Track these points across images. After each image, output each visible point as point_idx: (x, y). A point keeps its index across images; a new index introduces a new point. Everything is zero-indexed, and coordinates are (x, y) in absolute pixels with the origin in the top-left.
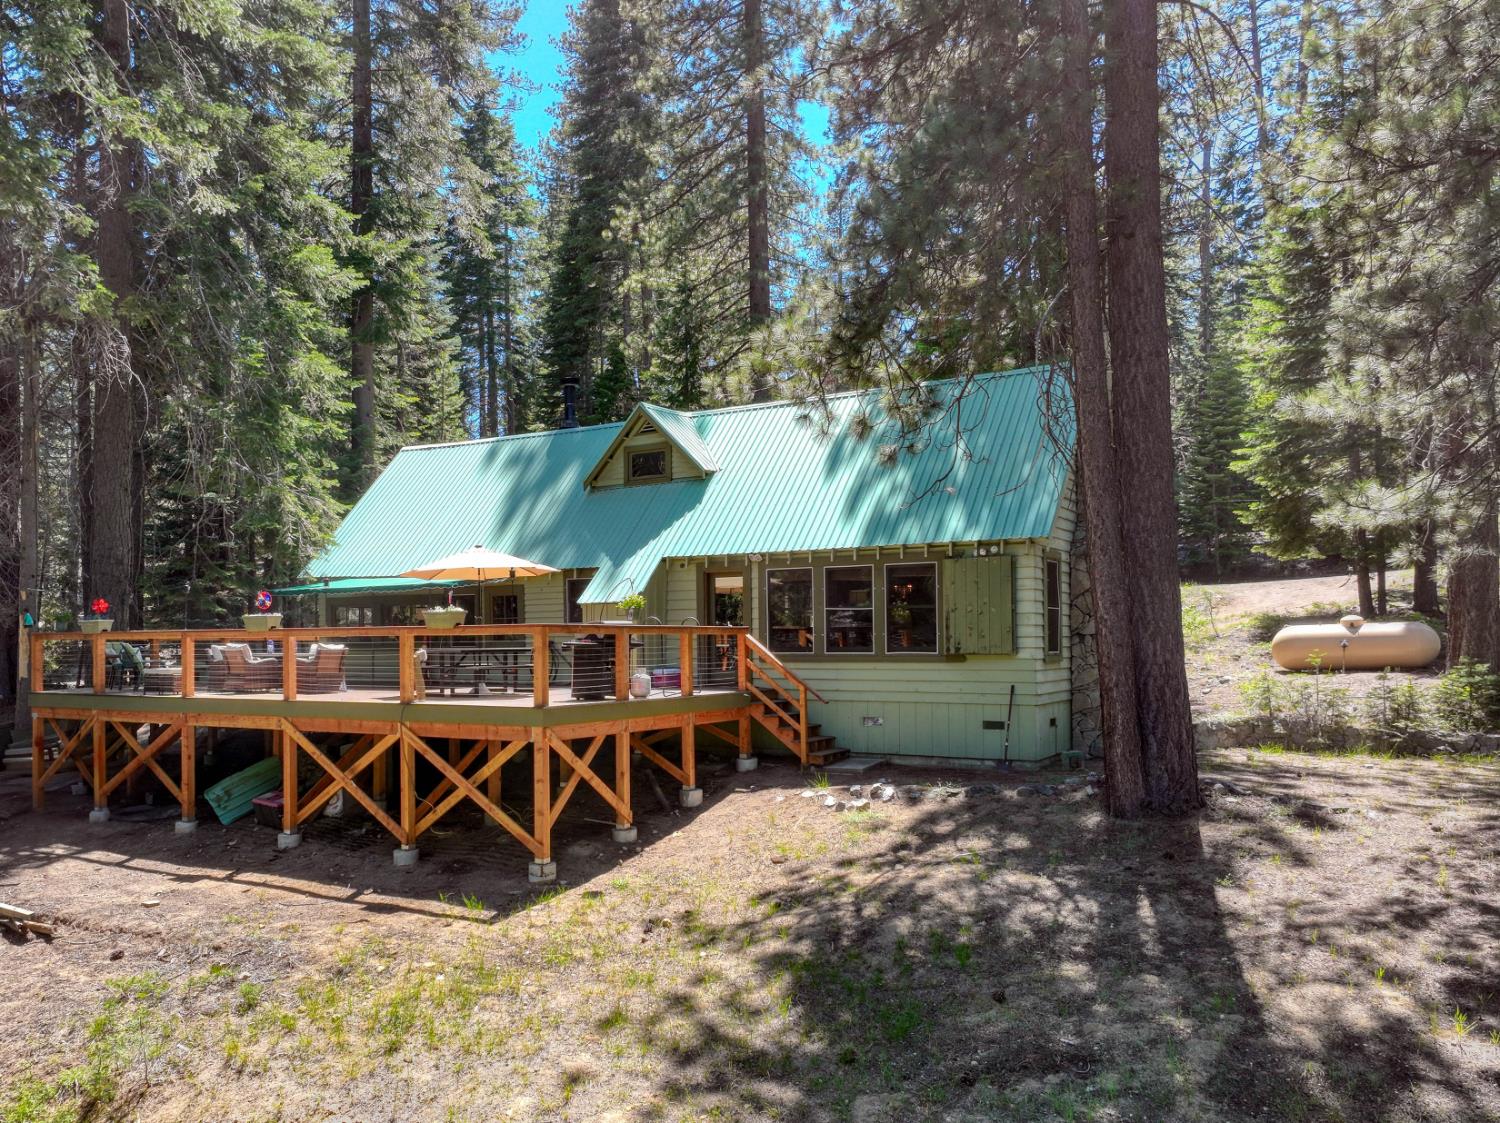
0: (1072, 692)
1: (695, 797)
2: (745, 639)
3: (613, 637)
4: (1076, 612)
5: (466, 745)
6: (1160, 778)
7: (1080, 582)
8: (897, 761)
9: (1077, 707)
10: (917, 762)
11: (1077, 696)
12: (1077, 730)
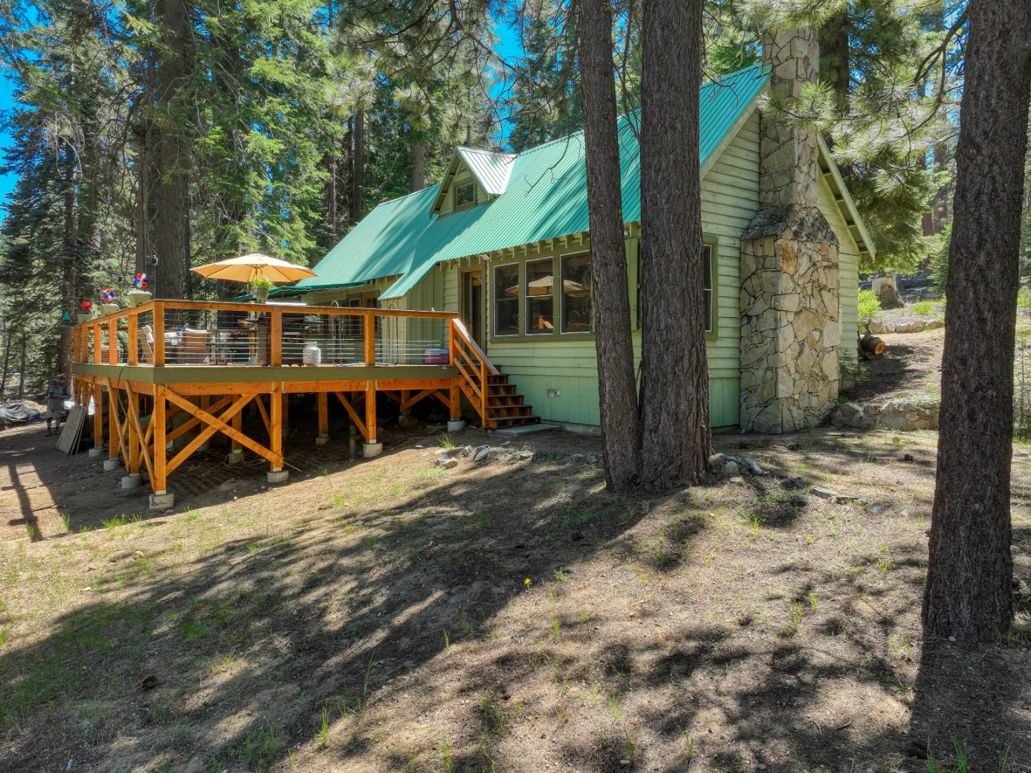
0: (740, 370)
1: (372, 447)
2: (453, 323)
3: (269, 314)
4: (744, 293)
5: (213, 399)
6: (651, 451)
7: (747, 266)
8: (568, 428)
9: (744, 384)
10: (580, 430)
11: (745, 374)
12: (744, 407)
